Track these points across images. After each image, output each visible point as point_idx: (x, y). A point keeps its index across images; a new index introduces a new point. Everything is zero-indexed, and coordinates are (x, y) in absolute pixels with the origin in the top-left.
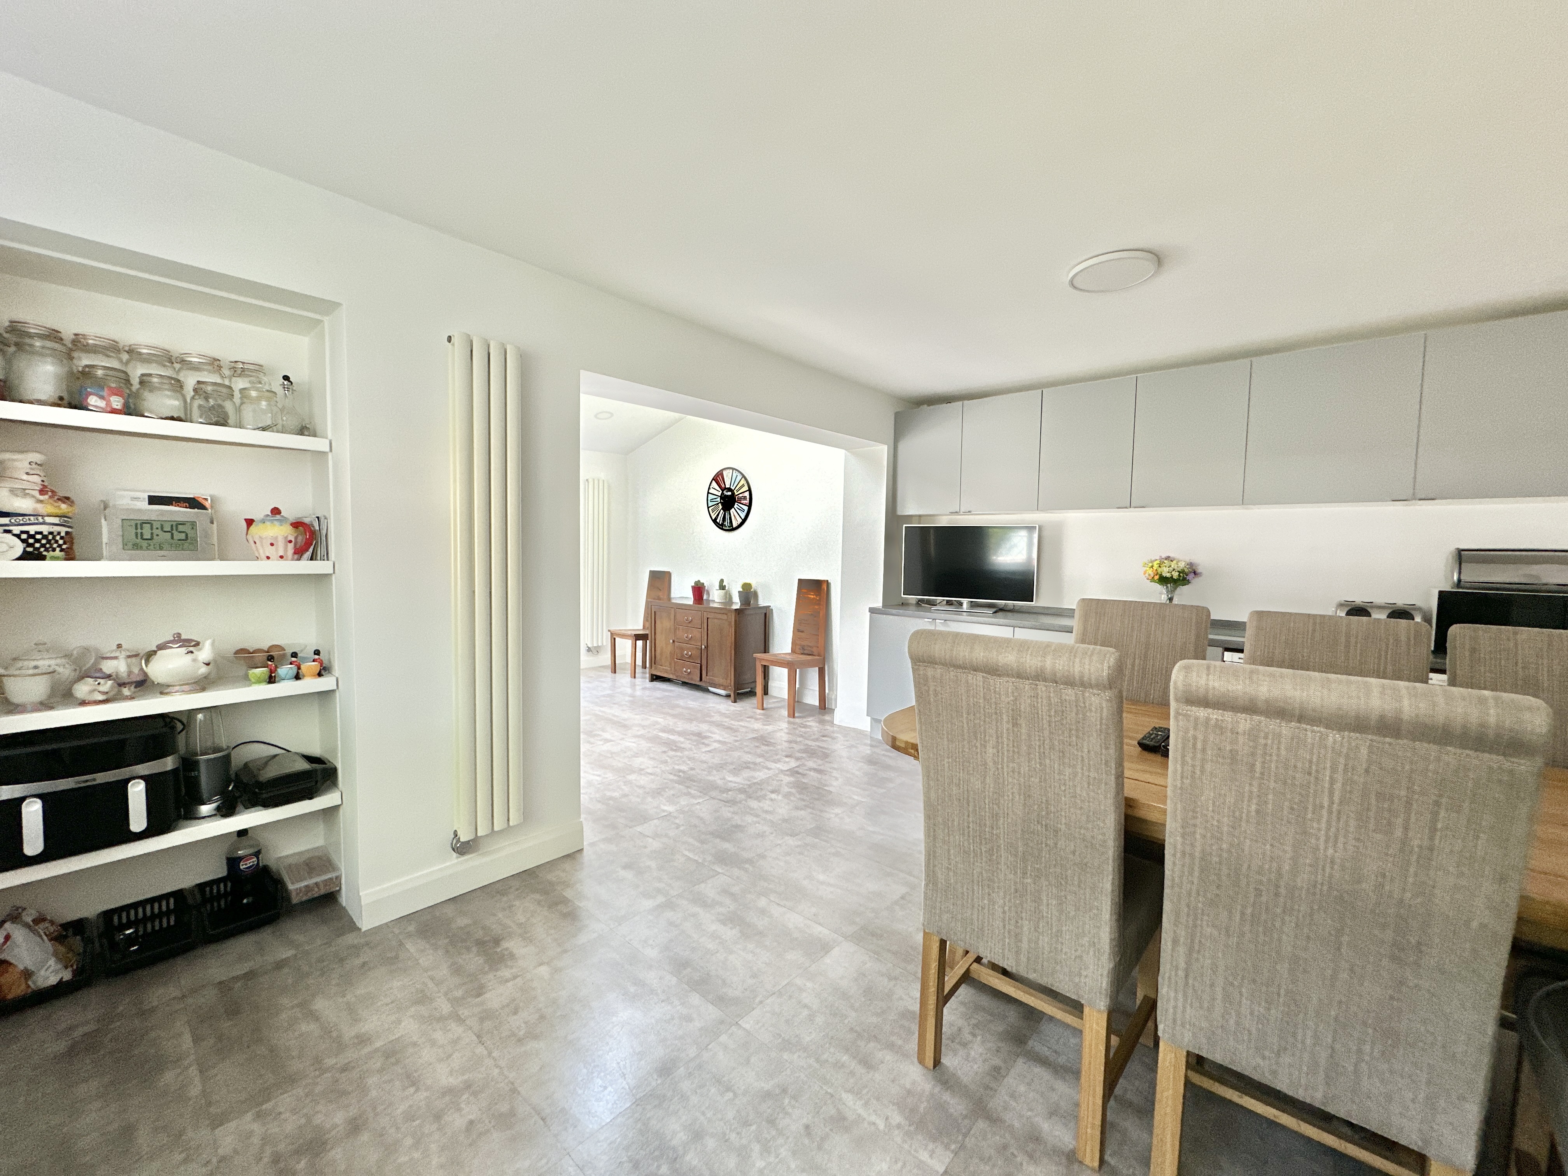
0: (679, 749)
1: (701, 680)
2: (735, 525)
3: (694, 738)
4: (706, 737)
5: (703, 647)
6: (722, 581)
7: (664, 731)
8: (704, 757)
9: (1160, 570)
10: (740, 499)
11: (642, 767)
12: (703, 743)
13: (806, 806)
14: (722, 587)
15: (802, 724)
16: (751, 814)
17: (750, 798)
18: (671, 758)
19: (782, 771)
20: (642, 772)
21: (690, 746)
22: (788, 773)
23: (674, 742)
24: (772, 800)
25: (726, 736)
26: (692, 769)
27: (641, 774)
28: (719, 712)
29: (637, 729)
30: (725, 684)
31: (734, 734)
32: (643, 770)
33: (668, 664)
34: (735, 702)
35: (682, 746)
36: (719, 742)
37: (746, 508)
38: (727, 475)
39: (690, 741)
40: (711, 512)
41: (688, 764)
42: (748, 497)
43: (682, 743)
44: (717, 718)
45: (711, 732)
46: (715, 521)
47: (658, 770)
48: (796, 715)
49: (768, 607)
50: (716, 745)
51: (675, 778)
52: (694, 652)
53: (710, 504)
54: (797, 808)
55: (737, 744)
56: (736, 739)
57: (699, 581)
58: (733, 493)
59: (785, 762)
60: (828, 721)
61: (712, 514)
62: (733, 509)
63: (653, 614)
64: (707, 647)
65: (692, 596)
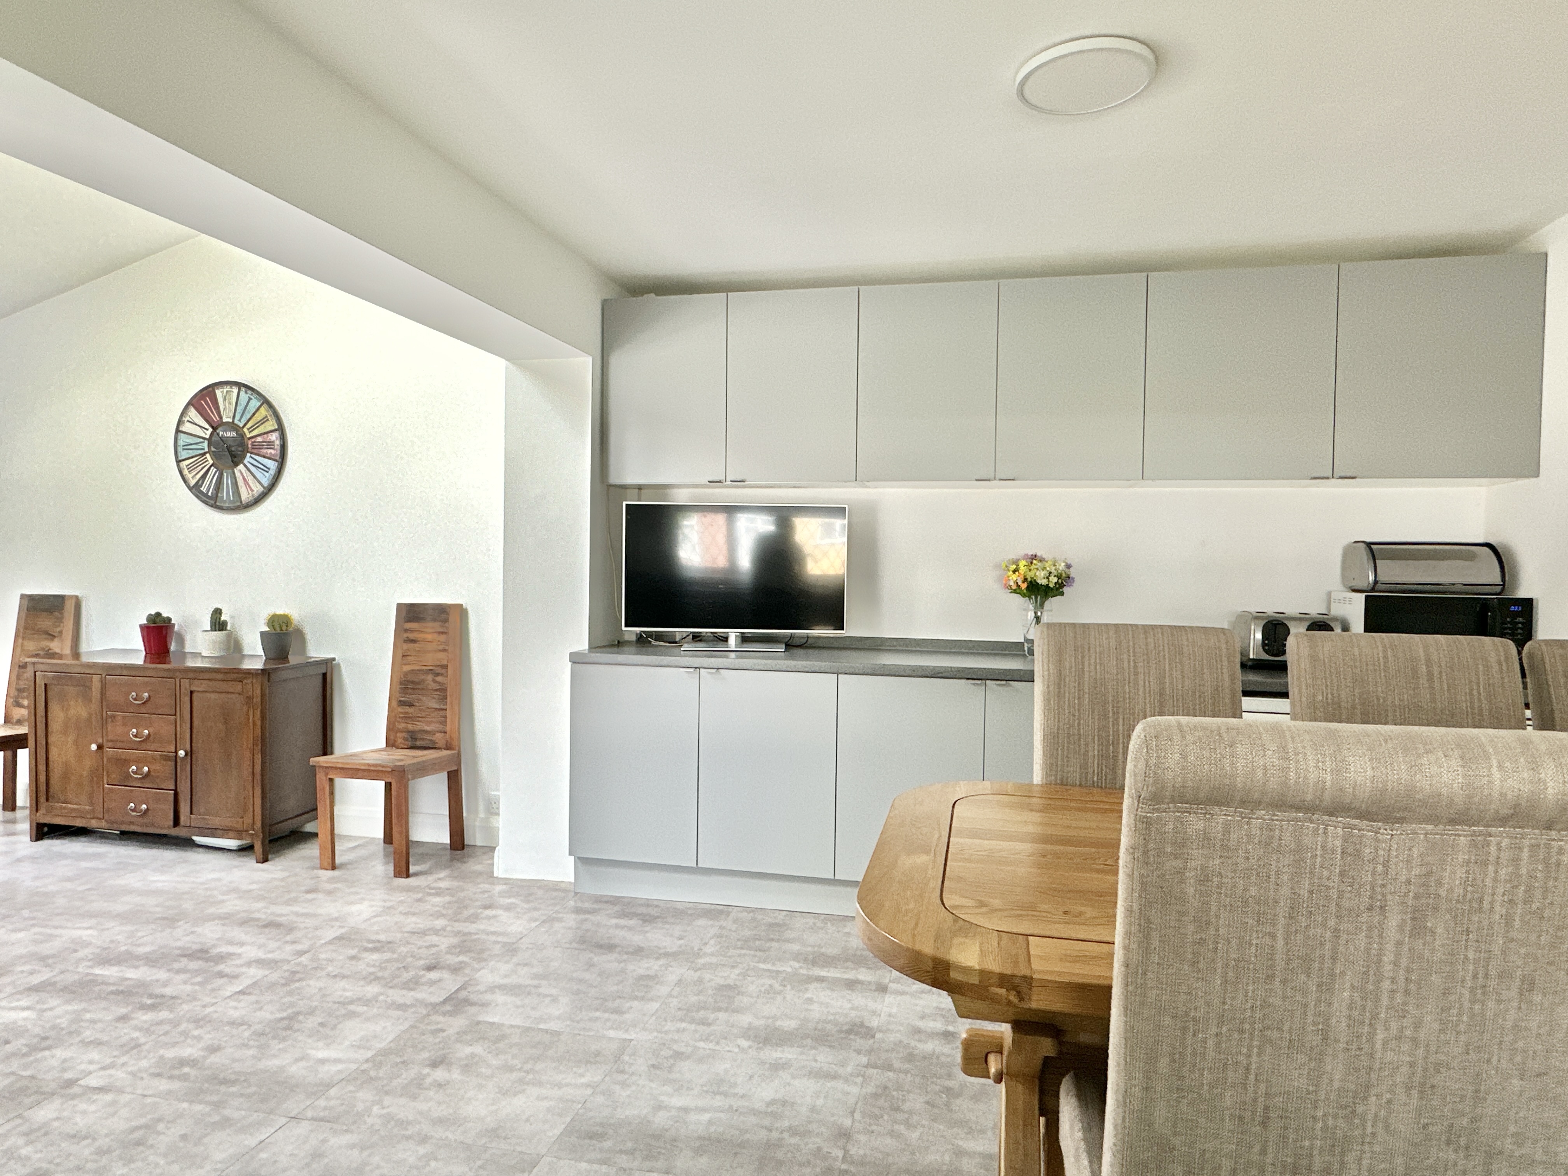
0: (159, 1002)
1: (176, 822)
2: (245, 496)
3: (194, 965)
4: (221, 958)
5: (182, 753)
6: (218, 612)
7: (105, 960)
8: (236, 1010)
9: (1030, 575)
10: (260, 446)
11: (68, 1075)
12: (221, 975)
13: (521, 1081)
14: (218, 623)
15: (429, 887)
16: (408, 1138)
17: (387, 1093)
18: (147, 1031)
19: (435, 1007)
20: (76, 1090)
21: (188, 988)
22: (448, 1007)
23: (142, 984)
24: (440, 1085)
25: (273, 945)
26: (213, 1049)
27: (74, 1097)
28: (235, 890)
29: (27, 968)
30: (239, 827)
31: (288, 938)
32: (70, 1083)
33: (84, 798)
34: (265, 860)
35: (168, 991)
36: (260, 962)
37: (272, 465)
38: (226, 400)
39: (183, 976)
40: (186, 472)
41: (199, 1038)
42: (278, 442)
43: (165, 984)
44: (233, 905)
45: (231, 943)
46: (195, 489)
47: (120, 1074)
48: (412, 869)
49: (329, 663)
50: (255, 973)
51: (176, 1085)
52: (157, 767)
53: (183, 454)
54: (505, 1093)
55: (304, 959)
56: (299, 947)
57: (158, 614)
58: (242, 436)
59: (432, 983)
60: (480, 874)
61: (189, 476)
62: (241, 467)
63: (41, 691)
64: (190, 753)
65: (143, 648)
